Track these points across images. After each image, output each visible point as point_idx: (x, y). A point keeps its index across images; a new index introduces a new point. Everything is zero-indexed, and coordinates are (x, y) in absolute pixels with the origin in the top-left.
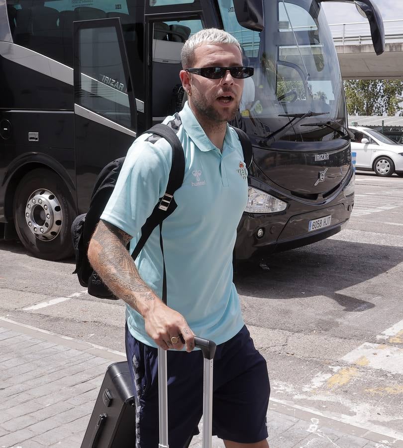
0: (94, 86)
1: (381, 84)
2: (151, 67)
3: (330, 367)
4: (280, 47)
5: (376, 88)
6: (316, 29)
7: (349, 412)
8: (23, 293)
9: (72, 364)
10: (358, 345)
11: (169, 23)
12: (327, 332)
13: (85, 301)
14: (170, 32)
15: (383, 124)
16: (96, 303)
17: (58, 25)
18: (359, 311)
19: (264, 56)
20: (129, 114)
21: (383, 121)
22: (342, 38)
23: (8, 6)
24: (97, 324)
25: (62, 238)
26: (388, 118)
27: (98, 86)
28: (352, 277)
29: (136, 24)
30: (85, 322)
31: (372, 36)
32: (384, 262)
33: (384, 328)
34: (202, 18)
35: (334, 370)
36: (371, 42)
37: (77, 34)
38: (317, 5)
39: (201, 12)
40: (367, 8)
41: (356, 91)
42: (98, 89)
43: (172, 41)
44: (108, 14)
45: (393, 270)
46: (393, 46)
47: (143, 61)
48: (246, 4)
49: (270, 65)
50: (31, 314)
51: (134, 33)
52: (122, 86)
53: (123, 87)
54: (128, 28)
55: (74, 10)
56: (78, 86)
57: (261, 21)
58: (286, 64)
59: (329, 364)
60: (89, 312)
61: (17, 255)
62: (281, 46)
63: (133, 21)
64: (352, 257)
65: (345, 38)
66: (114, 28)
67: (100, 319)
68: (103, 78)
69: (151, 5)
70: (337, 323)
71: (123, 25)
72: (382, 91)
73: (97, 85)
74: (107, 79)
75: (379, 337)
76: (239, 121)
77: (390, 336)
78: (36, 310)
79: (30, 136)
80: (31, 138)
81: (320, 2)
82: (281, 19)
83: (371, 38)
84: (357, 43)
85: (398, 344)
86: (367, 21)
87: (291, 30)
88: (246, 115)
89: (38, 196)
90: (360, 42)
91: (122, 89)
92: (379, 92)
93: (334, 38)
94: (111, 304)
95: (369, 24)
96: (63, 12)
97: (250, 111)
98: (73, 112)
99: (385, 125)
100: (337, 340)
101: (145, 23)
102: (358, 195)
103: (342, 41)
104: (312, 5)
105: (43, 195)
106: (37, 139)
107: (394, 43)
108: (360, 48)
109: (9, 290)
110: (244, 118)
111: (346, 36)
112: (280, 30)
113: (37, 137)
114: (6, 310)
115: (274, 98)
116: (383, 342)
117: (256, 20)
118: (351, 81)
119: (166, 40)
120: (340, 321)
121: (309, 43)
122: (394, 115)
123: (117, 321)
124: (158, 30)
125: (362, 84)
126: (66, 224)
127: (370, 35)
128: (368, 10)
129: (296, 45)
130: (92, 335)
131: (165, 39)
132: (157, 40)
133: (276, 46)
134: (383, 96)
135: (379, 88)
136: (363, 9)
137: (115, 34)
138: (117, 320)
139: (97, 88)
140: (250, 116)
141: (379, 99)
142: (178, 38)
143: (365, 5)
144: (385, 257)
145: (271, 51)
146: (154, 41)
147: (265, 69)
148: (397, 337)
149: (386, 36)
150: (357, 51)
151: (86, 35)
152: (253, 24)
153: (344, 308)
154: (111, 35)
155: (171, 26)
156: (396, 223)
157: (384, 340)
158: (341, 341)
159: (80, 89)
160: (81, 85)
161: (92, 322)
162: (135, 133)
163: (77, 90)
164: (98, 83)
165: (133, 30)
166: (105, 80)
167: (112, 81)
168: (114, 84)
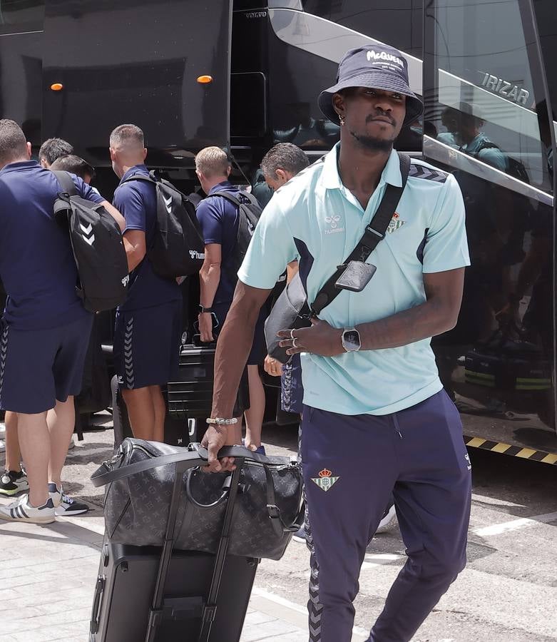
0: (467, 92)
20: (539, 155)
24: (458, 616)
27: (475, 97)
52: (524, 94)
53: (527, 96)
56: (433, 97)
67: (465, 607)
68: (486, 78)
73: (472, 94)
74: (493, 80)
91: (524, 103)
94: (491, 573)
98: (419, 154)
123: (503, 613)
138: (502, 611)
139: (472, 100)
159: (435, 104)
160: (437, 96)
161: (447, 611)
162: (552, 197)
163: (428, 107)
164: (475, 91)
166: (489, 82)
167: (503, 85)
168: (508, 90)
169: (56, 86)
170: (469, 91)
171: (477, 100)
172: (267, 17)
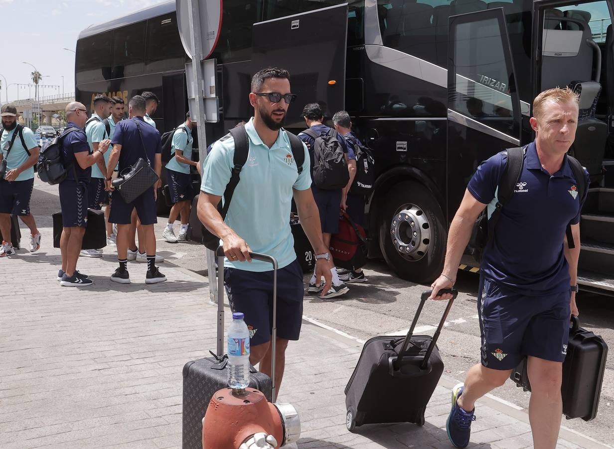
0: (471, 86)
2: (540, 62)
8: (386, 317)
9: (438, 403)
11: (563, 9)
13: (455, 333)
14: (565, 19)
16: (466, 335)
17: (431, 22)
23: (378, 5)
24: (467, 359)
25: (429, 259)
27: (476, 88)
29: (523, 13)
30: (454, 356)
37: (452, 30)
42: (475, 91)
43: (566, 29)
47: (530, 58)
51: (520, 24)
52: (503, 86)
53: (505, 87)
54: (512, 19)
55: (449, 4)
56: (453, 88)
60: (458, 345)
63: (519, 10)
66: (496, 20)
67: (471, 354)
71: (506, 16)
73: (474, 86)
74: (486, 79)
79: (398, 146)
80: (399, 148)
89: (404, 211)
91: (503, 90)
96: (436, 8)
98: (446, 119)
101: (533, 11)
105: (410, 210)
106: (405, 149)
109: (372, 313)
113: (405, 146)
114: (368, 334)
119: (559, 29)
124: (550, 18)
126: (434, 244)
130: (462, 372)
131: (557, 28)
132: (548, 30)
137: (497, 26)
142: (573, 25)
146: (544, 31)
151: (463, 30)
154: (492, 29)
155: (566, 13)
159: (454, 92)
160: (455, 88)
161: (461, 357)
162: (519, 141)
163: (451, 94)
164: (476, 85)
165: (518, 21)
166: (484, 80)
167: (492, 81)
168: (494, 84)
170: (472, 85)
171: (477, 89)
172: (364, 51)
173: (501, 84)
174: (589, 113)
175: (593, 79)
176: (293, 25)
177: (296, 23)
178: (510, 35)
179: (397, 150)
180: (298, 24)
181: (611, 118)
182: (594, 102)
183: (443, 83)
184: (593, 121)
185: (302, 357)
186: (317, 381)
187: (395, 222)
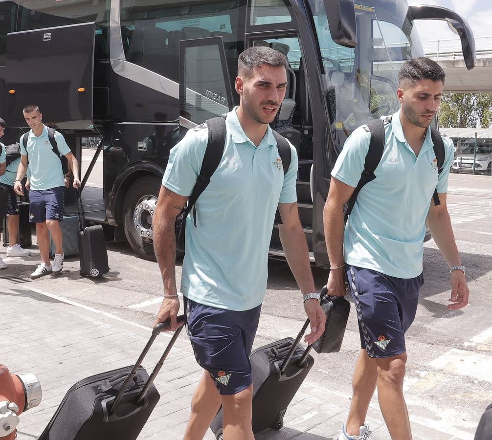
0: (198, 99)
1: (474, 98)
3: (417, 372)
4: (374, 63)
5: (470, 102)
6: (409, 45)
7: (435, 416)
8: (129, 292)
10: (445, 351)
11: (269, 42)
12: (415, 338)
15: (476, 135)
17: (167, 44)
18: (447, 317)
19: (359, 71)
21: (476, 133)
22: (436, 54)
23: (122, 26)
26: (481, 130)
27: (202, 100)
28: (442, 284)
29: (238, 42)
31: (463, 52)
32: (474, 270)
33: (472, 335)
34: (299, 36)
35: (421, 375)
36: (462, 58)
37: (183, 54)
38: (409, 23)
39: (298, 31)
40: (458, 25)
41: (450, 104)
42: (202, 103)
44: (213, 33)
45: (482, 278)
46: (486, 61)
48: (340, 22)
49: (364, 80)
50: (136, 312)
51: (236, 50)
52: (223, 99)
53: (225, 100)
54: (230, 46)
55: (180, 30)
56: (184, 100)
57: (355, 39)
58: (380, 78)
59: (417, 368)
61: (125, 256)
62: (375, 61)
63: (235, 40)
64: (442, 264)
65: (439, 54)
66: (217, 46)
69: (252, 24)
70: (426, 328)
71: (225, 43)
72: (475, 104)
73: (200, 99)
74: (210, 93)
75: (466, 344)
76: (333, 133)
77: (478, 344)
78: (140, 308)
79: (139, 146)
80: (140, 148)
81: (413, 20)
82: (375, 37)
83: (462, 53)
84: (451, 59)
85: (485, 351)
86: (458, 37)
87: (384, 47)
88: (340, 127)
89: (145, 202)
90: (454, 58)
91: (223, 103)
92: (473, 105)
93: (426, 54)
95: (460, 40)
96: (171, 32)
97: (344, 123)
98: (177, 124)
99: (478, 137)
100: (425, 345)
101: (245, 41)
102: (450, 205)
103: (436, 57)
104: (405, 23)
105: (150, 201)
106: (145, 149)
107: (487, 59)
108: (454, 63)
109: (117, 289)
110: (338, 130)
111: (440, 52)
112: (375, 47)
113: (145, 146)
115: (368, 111)
116: (470, 349)
117: (349, 38)
118: (445, 94)
120: (428, 327)
121: (402, 59)
122: (488, 127)
125: (456, 97)
127: (462, 51)
128: (459, 27)
129: (389, 61)
133: (370, 61)
134: (476, 109)
135: (472, 101)
136: (454, 26)
137: (218, 52)
139: (200, 102)
140: (344, 128)
141: (473, 112)
143: (455, 22)
144: (475, 265)
145: (365, 66)
147: (359, 84)
148: (485, 345)
149: (477, 51)
150: (451, 66)
151: (191, 53)
152: (347, 41)
153: (433, 314)
154: (213, 53)
155: (271, 44)
156: (487, 232)
157: (472, 347)
158: (429, 346)
159: (185, 103)
160: (186, 99)
163: (182, 104)
164: (202, 98)
165: (234, 48)
166: (208, 94)
167: (214, 95)
168: (216, 98)
169: (12, 91)
172: (110, 63)
173: (221, 97)
174: (287, 123)
175: (291, 97)
176: (45, 37)
177: (48, 36)
178: (228, 59)
179: (139, 150)
180: (50, 37)
181: (304, 127)
182: (291, 115)
183: (176, 95)
184: (291, 129)
185: (52, 332)
186: (66, 352)
187: (137, 211)
